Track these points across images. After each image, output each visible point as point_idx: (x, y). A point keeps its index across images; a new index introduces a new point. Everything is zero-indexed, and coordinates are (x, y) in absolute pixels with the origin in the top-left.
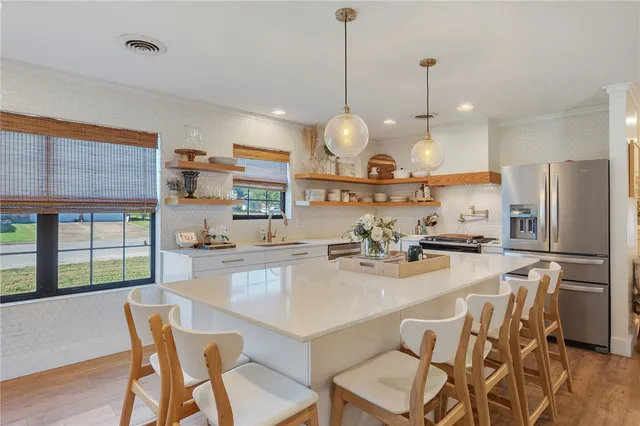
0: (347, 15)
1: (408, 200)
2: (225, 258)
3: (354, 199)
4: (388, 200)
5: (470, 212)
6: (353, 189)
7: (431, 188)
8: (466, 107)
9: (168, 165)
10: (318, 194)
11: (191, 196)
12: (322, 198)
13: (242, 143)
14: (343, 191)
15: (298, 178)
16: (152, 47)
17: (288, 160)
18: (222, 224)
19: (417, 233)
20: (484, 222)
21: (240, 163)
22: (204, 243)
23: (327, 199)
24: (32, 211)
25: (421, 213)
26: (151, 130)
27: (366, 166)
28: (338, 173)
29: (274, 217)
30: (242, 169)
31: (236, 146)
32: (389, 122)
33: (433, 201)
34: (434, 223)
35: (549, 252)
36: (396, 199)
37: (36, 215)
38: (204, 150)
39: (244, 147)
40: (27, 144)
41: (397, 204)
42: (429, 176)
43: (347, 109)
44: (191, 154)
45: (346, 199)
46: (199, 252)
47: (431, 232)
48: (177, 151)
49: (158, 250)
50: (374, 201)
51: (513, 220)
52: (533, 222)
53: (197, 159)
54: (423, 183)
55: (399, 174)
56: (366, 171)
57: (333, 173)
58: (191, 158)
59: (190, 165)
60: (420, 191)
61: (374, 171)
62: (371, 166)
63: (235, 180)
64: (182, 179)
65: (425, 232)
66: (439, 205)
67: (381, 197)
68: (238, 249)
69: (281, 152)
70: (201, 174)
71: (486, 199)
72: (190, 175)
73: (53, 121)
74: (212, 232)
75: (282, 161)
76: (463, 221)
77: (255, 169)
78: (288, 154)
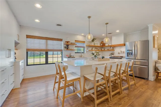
0: (89, 17)
1: (108, 50)
2: (73, 59)
3: (97, 50)
4: (104, 50)
5: (120, 52)
6: (97, 48)
7: (112, 47)
8: (118, 31)
9: (64, 44)
10: (90, 49)
11: (68, 49)
12: (91, 49)
13: (76, 40)
14: (95, 48)
15: (87, 46)
16: (60, 25)
17: (85, 43)
18: (73, 54)
19: (110, 56)
20: (123, 54)
21: (76, 43)
22: (70, 57)
23: (92, 50)
24: (45, 51)
25: (111, 52)
26: (61, 38)
27: (100, 43)
28: (94, 45)
29: (82, 53)
30: (76, 44)
31: (75, 41)
32: (103, 35)
33: (113, 50)
34: (113, 54)
35: (135, 59)
36: (106, 49)
37: (45, 52)
38: (70, 41)
39: (77, 41)
40: (43, 41)
41: (106, 51)
42: (112, 45)
43: (89, 33)
44: (68, 42)
45: (96, 49)
46: (69, 58)
47: (112, 56)
48: (66, 42)
49: (63, 58)
50: (101, 50)
51: (128, 53)
52: (132, 53)
53: (69, 43)
54: (111, 46)
55: (106, 45)
56: (100, 44)
57: (93, 45)
58: (68, 43)
59: (68, 44)
60: (110, 48)
61: (102, 44)
62: (101, 43)
63: (75, 46)
64: (66, 46)
65: (111, 56)
66: (114, 50)
67: (103, 49)
68: (75, 58)
69: (83, 41)
70: (69, 45)
71: (123, 49)
72: (68, 45)
73: (47, 38)
74: (71, 55)
75: (83, 43)
76: (119, 54)
77: (78, 44)
78: (85, 42)
